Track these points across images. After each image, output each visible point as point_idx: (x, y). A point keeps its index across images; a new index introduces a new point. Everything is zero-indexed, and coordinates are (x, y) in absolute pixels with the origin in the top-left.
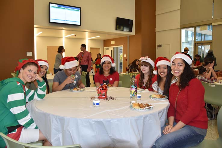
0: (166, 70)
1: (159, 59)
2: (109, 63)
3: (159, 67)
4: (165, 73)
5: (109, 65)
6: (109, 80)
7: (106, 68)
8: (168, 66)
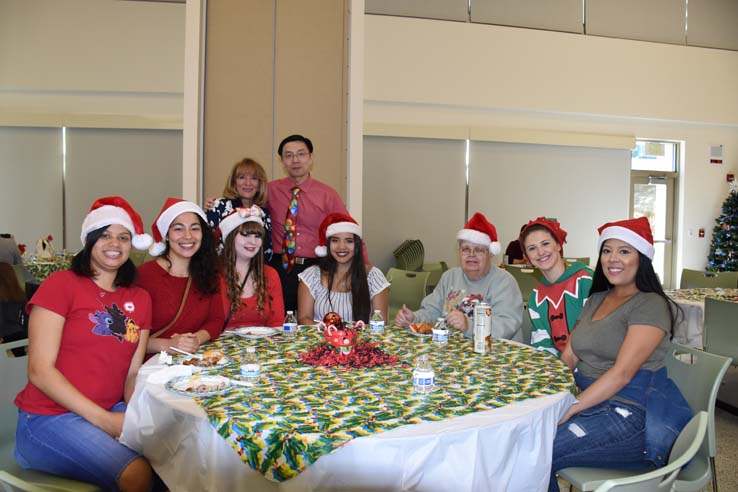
0: (351, 247)
1: (331, 219)
2: (126, 237)
3: (335, 238)
4: (348, 253)
5: (125, 247)
6: (123, 309)
7: (108, 257)
8: (355, 235)
